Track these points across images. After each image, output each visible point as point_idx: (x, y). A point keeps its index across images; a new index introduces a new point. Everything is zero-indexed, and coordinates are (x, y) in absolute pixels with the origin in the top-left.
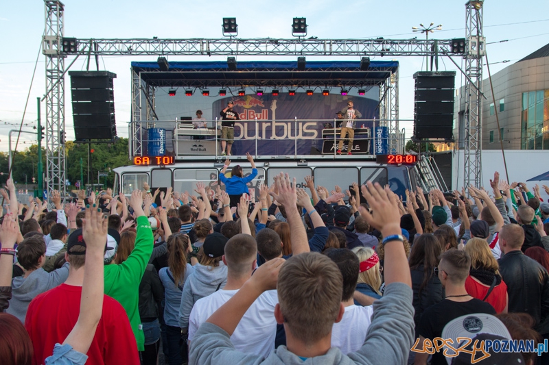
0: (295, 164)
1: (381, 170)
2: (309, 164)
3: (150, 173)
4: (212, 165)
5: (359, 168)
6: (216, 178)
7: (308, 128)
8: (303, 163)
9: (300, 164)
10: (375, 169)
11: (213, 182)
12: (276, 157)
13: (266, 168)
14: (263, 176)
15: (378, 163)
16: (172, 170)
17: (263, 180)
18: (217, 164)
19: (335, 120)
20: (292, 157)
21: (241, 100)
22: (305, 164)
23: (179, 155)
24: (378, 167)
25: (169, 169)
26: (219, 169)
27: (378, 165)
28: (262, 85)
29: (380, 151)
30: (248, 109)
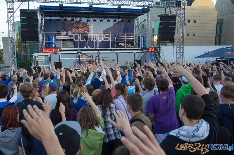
0: (110, 52)
1: (143, 54)
2: (116, 51)
3: (50, 56)
4: (76, 52)
5: (135, 53)
6: (78, 58)
7: (106, 36)
8: (113, 51)
9: (112, 51)
10: (141, 53)
11: (77, 59)
12: (103, 48)
13: (99, 53)
14: (98, 57)
15: (141, 51)
16: (60, 54)
17: (97, 58)
18: (78, 52)
19: (126, 33)
20: (109, 48)
21: (78, 23)
22: (114, 51)
23: (62, 48)
24: (142, 53)
25: (58, 54)
26: (79, 54)
27: (142, 52)
28: (89, 17)
29: (143, 46)
30: (81, 28)
